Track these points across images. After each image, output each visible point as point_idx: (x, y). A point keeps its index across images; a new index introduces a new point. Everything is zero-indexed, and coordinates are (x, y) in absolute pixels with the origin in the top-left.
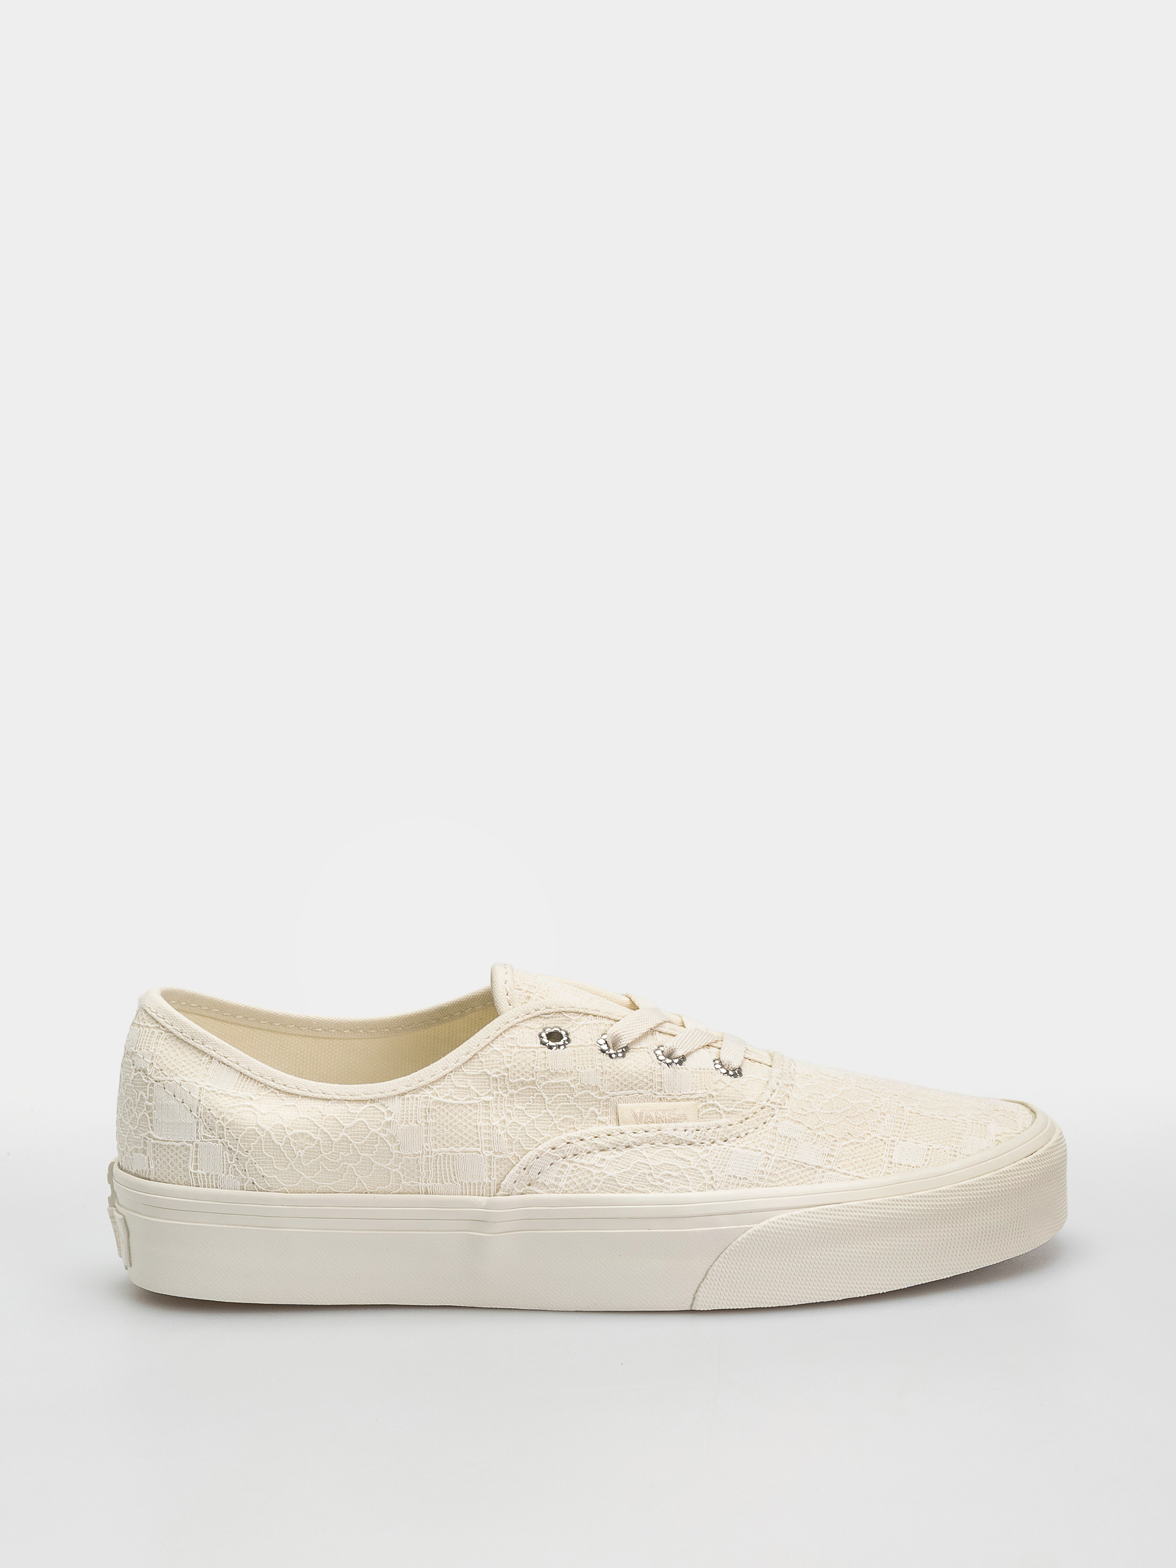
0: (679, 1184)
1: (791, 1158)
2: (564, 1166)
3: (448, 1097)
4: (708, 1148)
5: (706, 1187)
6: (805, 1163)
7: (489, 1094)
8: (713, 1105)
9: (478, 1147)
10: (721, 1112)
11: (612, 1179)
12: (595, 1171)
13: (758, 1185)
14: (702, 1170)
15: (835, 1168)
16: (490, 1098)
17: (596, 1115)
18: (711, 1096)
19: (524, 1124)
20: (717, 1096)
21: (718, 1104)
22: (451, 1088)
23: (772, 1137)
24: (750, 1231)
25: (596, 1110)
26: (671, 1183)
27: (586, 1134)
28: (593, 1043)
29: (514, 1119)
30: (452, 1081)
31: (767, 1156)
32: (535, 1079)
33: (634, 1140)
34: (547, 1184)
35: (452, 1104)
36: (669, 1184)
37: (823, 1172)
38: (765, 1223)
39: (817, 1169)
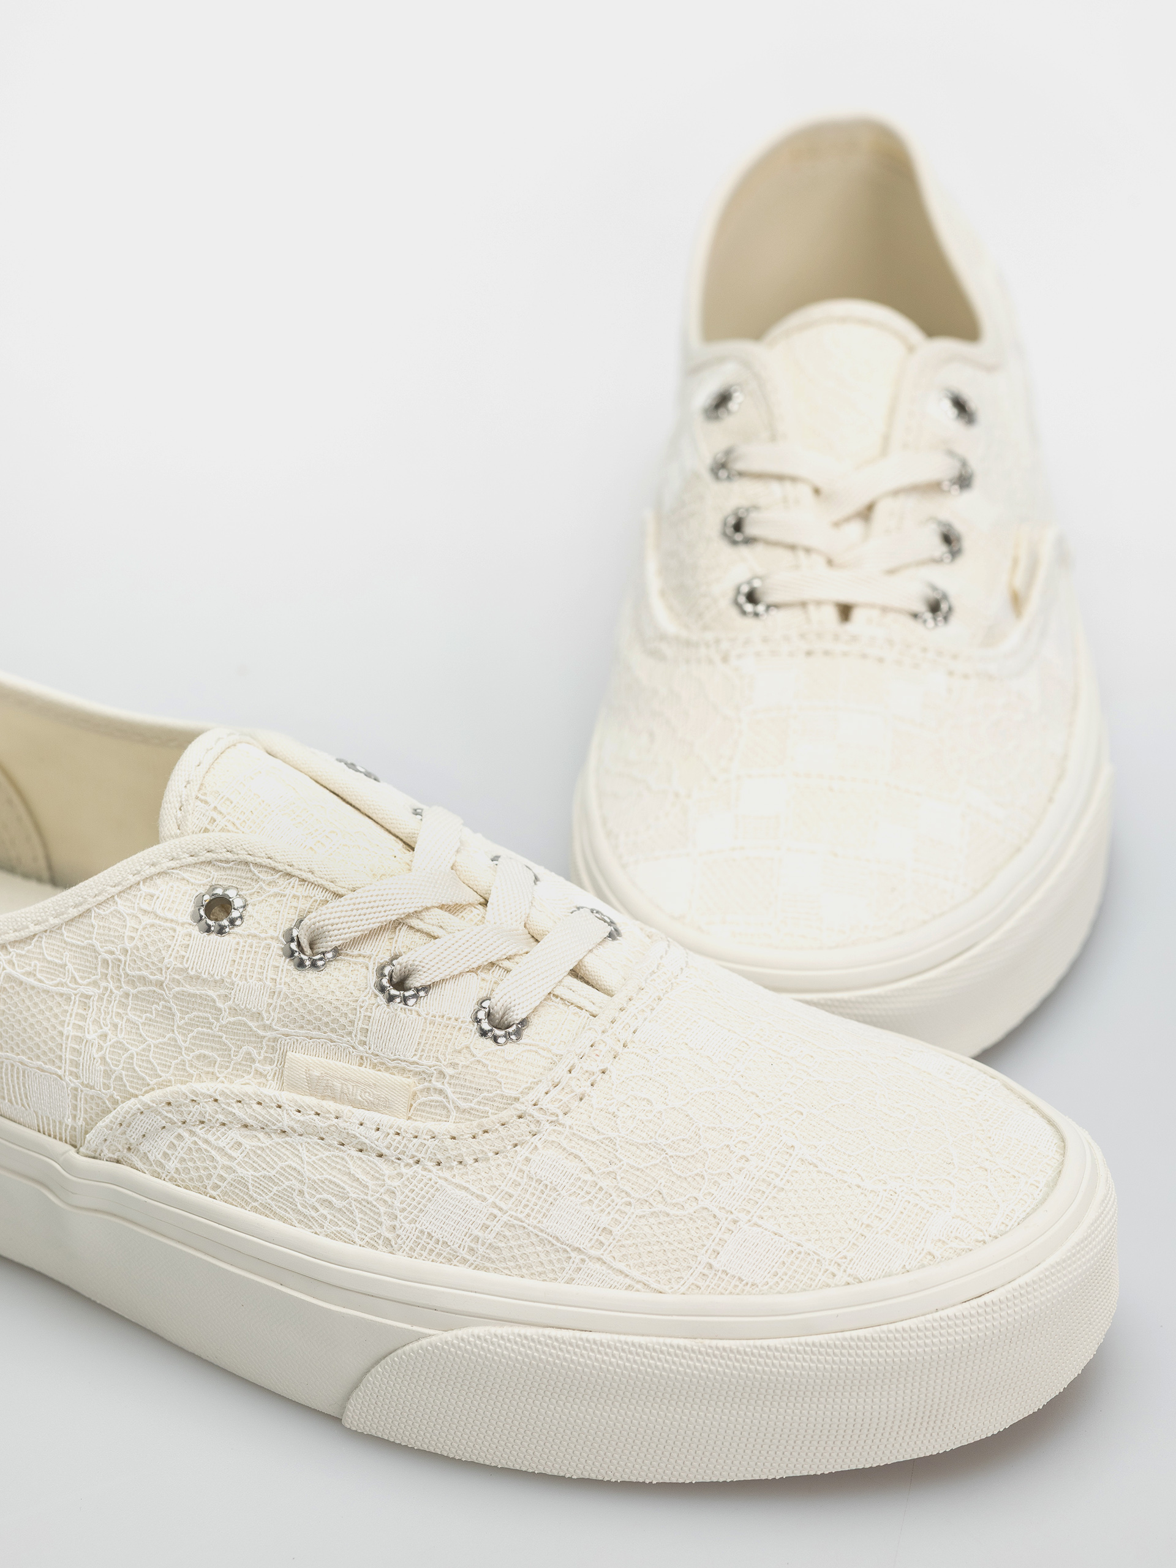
0: (340, 1223)
1: (535, 1222)
2: (180, 1137)
3: (29, 974)
4: (404, 1170)
5: (380, 1242)
6: (557, 1239)
7: (95, 984)
8: (441, 1092)
9: (60, 1068)
10: (451, 1106)
11: (242, 1182)
12: (222, 1160)
13: (465, 1261)
14: (382, 1209)
15: (606, 1258)
16: (91, 991)
17: (254, 1061)
18: (442, 1074)
19: (133, 1050)
20: (452, 1077)
21: (449, 1091)
22: (37, 959)
23: (514, 1177)
24: (424, 1342)
25: (254, 1052)
26: (329, 1217)
27: (223, 1093)
28: (276, 935)
29: (121, 1036)
30: (41, 948)
31: (496, 1211)
32: (163, 979)
33: (292, 1123)
34: (152, 1158)
35: (33, 988)
36: (326, 1218)
37: (583, 1261)
38: (461, 1333)
39: (573, 1254)
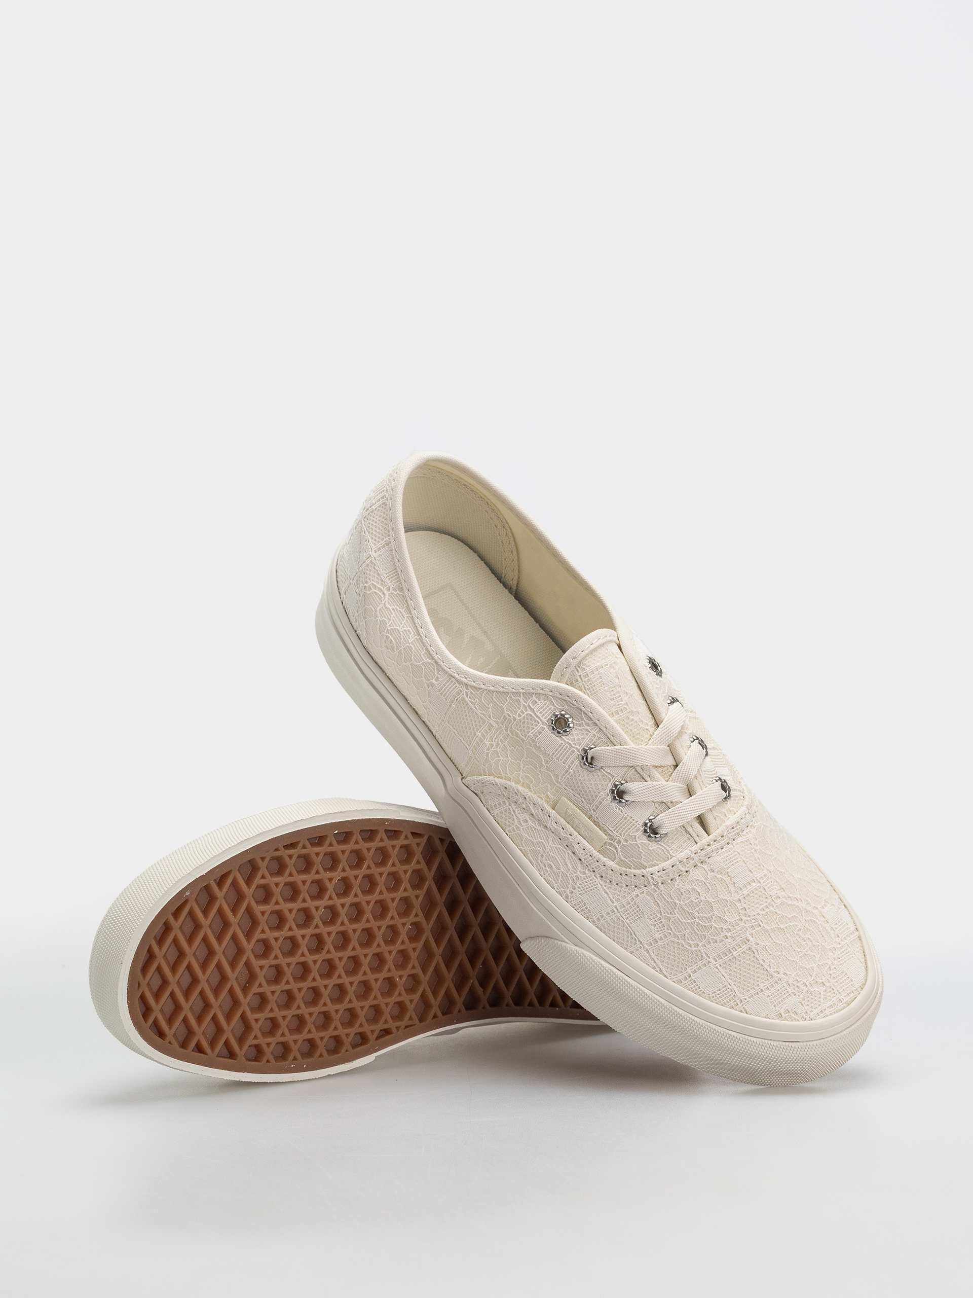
0: (552, 877)
1: (629, 922)
2: (504, 802)
3: (472, 703)
4: (587, 872)
5: (564, 895)
6: (634, 934)
7: (497, 723)
8: (616, 848)
9: (469, 746)
10: (617, 856)
11: (521, 837)
12: (516, 822)
13: (594, 922)
14: (571, 882)
15: (651, 952)
16: (494, 724)
17: (548, 791)
18: (619, 842)
19: (501, 758)
20: (623, 845)
21: (619, 850)
22: (478, 699)
23: (629, 900)
24: (563, 944)
25: (549, 788)
26: (549, 872)
27: (529, 797)
28: (579, 748)
29: (498, 750)
30: (482, 695)
31: (615, 910)
32: (525, 739)
33: (551, 827)
34: (489, 803)
35: (471, 709)
36: (547, 872)
37: (641, 947)
38: (579, 949)
39: (638, 943)
